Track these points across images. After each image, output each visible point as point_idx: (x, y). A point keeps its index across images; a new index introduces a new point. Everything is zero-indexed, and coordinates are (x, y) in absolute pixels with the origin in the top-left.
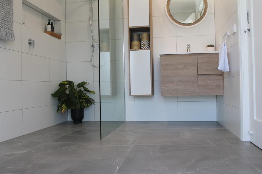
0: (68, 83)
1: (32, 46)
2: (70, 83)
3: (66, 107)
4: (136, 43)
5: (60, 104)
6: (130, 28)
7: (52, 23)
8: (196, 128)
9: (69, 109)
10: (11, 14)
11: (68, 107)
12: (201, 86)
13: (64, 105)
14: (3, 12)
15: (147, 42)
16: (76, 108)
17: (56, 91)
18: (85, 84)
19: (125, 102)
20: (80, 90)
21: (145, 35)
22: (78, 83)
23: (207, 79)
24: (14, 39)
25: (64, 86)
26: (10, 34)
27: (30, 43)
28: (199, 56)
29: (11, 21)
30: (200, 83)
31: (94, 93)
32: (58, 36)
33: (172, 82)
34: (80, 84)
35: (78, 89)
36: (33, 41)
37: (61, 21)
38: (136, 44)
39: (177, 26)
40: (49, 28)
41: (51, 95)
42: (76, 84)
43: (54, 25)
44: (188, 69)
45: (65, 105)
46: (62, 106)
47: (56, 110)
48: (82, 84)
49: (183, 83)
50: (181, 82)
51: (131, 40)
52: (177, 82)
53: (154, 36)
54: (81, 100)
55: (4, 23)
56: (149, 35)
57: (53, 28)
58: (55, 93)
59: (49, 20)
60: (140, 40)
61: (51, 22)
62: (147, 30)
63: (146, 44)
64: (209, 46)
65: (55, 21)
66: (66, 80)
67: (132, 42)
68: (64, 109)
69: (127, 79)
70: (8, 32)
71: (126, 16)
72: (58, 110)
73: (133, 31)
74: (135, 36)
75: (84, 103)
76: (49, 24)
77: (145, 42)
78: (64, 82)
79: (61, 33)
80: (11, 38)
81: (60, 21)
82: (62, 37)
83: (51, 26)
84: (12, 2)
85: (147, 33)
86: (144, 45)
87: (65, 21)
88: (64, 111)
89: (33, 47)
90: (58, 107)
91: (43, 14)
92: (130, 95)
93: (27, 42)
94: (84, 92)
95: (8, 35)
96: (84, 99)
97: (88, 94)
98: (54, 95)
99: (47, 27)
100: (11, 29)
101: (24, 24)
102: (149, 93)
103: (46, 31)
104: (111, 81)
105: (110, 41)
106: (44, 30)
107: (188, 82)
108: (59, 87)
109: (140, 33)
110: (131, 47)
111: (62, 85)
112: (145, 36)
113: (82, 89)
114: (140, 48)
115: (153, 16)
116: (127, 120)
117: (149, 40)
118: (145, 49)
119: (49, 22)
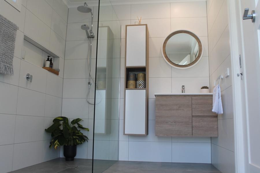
0: (62, 119)
1: (29, 81)
2: (65, 119)
3: (58, 144)
4: (132, 82)
5: (53, 140)
6: (126, 68)
7: (51, 59)
8: (190, 171)
9: (62, 145)
10: (12, 50)
11: (61, 143)
12: (195, 127)
13: (57, 141)
14: (4, 48)
15: (143, 82)
16: (69, 144)
17: (50, 126)
18: (80, 121)
19: (118, 141)
20: (75, 127)
21: (141, 75)
22: (72, 120)
23: (201, 120)
24: (13, 74)
25: (59, 122)
26: (9, 69)
27: (28, 78)
28: (193, 98)
29: (11, 56)
30: (194, 124)
31: (89, 131)
32: (56, 72)
33: (167, 122)
34: (75, 121)
35: (72, 126)
36: (32, 76)
38: (132, 84)
39: (173, 67)
40: (48, 63)
41: (44, 130)
42: (70, 120)
43: (53, 62)
44: (183, 110)
45: (58, 141)
46: (55, 142)
47: (49, 147)
48: (77, 121)
49: (177, 124)
50: (175, 123)
51: (127, 79)
52: (171, 122)
53: (150, 76)
54: (74, 137)
55: (4, 58)
56: (145, 75)
57: (51, 64)
58: (48, 128)
59: (49, 56)
60: (136, 79)
61: (50, 58)
62: (143, 70)
63: (141, 83)
64: (203, 88)
65: (54, 57)
66: (61, 116)
67: (128, 81)
68: (57, 145)
69: (121, 117)
70: (8, 66)
71: (123, 56)
72: (50, 146)
73: (129, 70)
74: (132, 75)
75: (77, 140)
76: (48, 60)
77: (140, 81)
78: (58, 118)
79: (59, 69)
80: (9, 73)
81: (59, 57)
82: (60, 73)
83: (50, 62)
84: (14, 38)
85: (143, 73)
86: (140, 85)
87: (64, 58)
88: (56, 147)
89: (31, 82)
90: (51, 143)
91: (43, 50)
92: (124, 134)
93: (25, 77)
94: (78, 129)
95: (7, 69)
96: (78, 136)
97: (82, 131)
98: (47, 131)
99: (46, 63)
100: (11, 64)
101: (24, 59)
102: (143, 132)
103: (44, 67)
104: (105, 119)
105: (107, 79)
106: (42, 66)
107: (182, 122)
108: (53, 123)
109: (136, 73)
110: (127, 87)
111: (56, 121)
113: (76, 125)
114: (136, 87)
115: (149, 57)
116: (120, 160)
117: (145, 80)
118: (140, 89)
119: (48, 58)
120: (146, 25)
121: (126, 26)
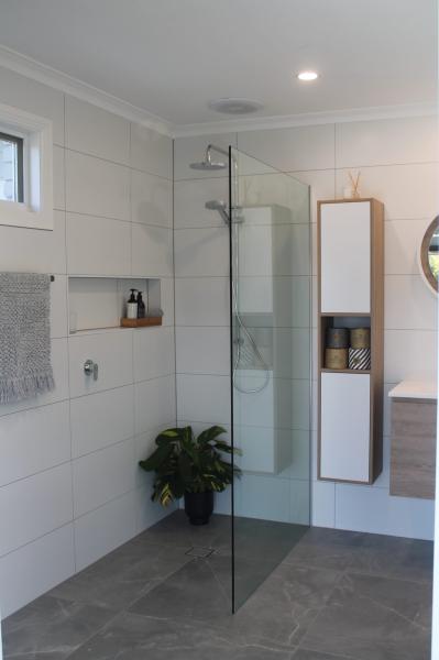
0: (176, 434)
1: (92, 377)
2: (184, 433)
3: (169, 492)
4: (336, 354)
5: (159, 482)
6: (322, 317)
7: (140, 293)
9: (180, 497)
11: (176, 492)
13: (167, 487)
15: (364, 353)
17: (150, 454)
21: (359, 334)
22: (200, 432)
25: (169, 443)
26: (45, 380)
29: (45, 352)
31: (241, 454)
32: (156, 321)
33: (418, 466)
34: (206, 435)
37: (163, 279)
38: (337, 357)
40: (133, 308)
41: (137, 464)
42: (197, 433)
43: (144, 299)
45: (170, 488)
46: (162, 488)
47: (151, 496)
51: (326, 344)
52: (428, 466)
53: (387, 325)
54: (206, 476)
56: (369, 335)
57: (141, 306)
58: (149, 459)
60: (348, 344)
61: (136, 294)
63: (360, 358)
65: (147, 280)
67: (328, 352)
68: (167, 498)
70: (41, 378)
72: (153, 498)
73: (328, 322)
74: (337, 337)
75: (213, 483)
76: (132, 299)
77: (357, 353)
78: (166, 433)
79: (161, 311)
81: (158, 280)
83: (136, 303)
85: (364, 328)
86: (357, 361)
88: (166, 502)
89: (95, 378)
90: (155, 487)
91: (117, 279)
92: (320, 478)
93: (82, 367)
94: (217, 450)
95: (41, 384)
96: (214, 472)
98: (145, 464)
99: (129, 310)
108: (157, 447)
110: (325, 364)
111: (162, 440)
112: (361, 336)
114: (347, 367)
115: (386, 272)
116: (316, 523)
117: (369, 348)
118: (358, 371)
119: (133, 296)
120: (371, 200)
121: (319, 203)
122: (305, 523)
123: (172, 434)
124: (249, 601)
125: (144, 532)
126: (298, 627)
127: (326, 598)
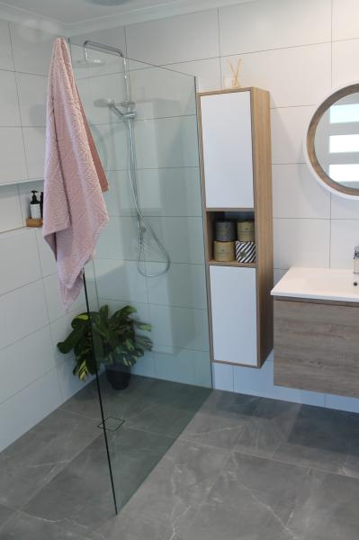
3: (86, 368)
6: (207, 212)
7: (42, 194)
11: (90, 369)
15: (250, 247)
21: (244, 227)
38: (223, 251)
40: (35, 210)
41: (56, 347)
44: (341, 337)
46: (80, 366)
49: (325, 367)
52: (310, 362)
56: (253, 226)
59: (34, 192)
60: (235, 237)
62: (249, 217)
63: (246, 251)
67: (216, 244)
68: (84, 373)
74: (224, 228)
76: (34, 201)
77: (242, 246)
78: (81, 317)
85: (249, 222)
86: (243, 254)
88: (83, 377)
92: (213, 360)
98: (63, 347)
99: (32, 210)
106: (25, 216)
107: (337, 365)
108: (73, 329)
110: (213, 255)
111: (76, 323)
112: (247, 229)
114: (234, 258)
117: (255, 243)
118: (244, 265)
119: (34, 197)
120: (250, 89)
121: (200, 96)
122: (208, 385)
123: (86, 318)
124: (135, 496)
125: (69, 400)
126: (174, 534)
127: (209, 489)
